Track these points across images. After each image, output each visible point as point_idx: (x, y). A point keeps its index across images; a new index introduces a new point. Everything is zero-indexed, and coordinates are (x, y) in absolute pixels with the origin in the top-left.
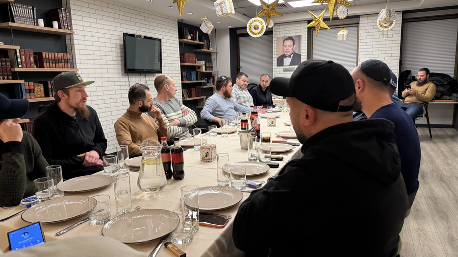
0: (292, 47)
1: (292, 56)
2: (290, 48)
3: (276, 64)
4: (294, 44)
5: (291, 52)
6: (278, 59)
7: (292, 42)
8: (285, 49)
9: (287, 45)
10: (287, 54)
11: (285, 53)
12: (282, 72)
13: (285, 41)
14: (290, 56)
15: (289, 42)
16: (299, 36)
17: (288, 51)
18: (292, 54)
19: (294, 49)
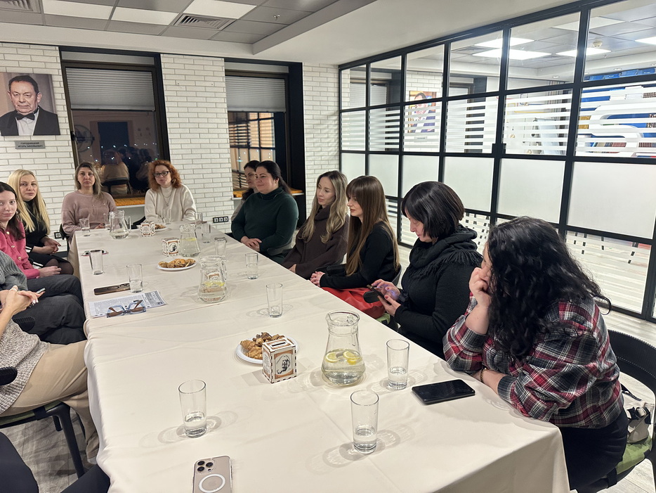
0: (33, 97)
1: (36, 116)
2: (28, 100)
4: (37, 91)
5: (32, 107)
6: (2, 120)
7: (32, 87)
8: (17, 99)
9: (20, 91)
10: (24, 111)
11: (18, 109)
12: (14, 150)
13: (14, 83)
14: (31, 116)
15: (23, 87)
16: (47, 75)
17: (25, 104)
18: (36, 112)
19: (38, 101)
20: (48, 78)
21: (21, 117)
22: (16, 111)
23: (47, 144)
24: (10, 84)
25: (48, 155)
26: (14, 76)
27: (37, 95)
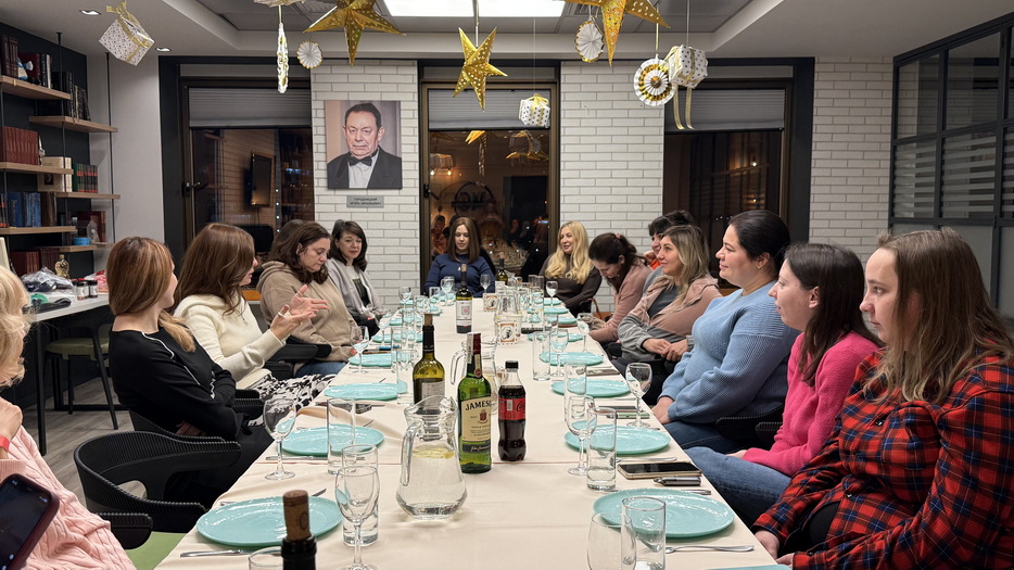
0: (373, 133)
1: (374, 159)
2: (367, 137)
3: (324, 182)
4: (378, 124)
5: (371, 148)
6: (331, 166)
7: (374, 119)
8: (353, 137)
9: (358, 125)
10: (360, 153)
11: (353, 150)
12: (344, 208)
13: (352, 114)
15: (363, 120)
16: (395, 102)
17: (362, 144)
18: (374, 155)
19: (379, 139)
20: (395, 106)
21: (354, 162)
22: (350, 153)
23: (386, 200)
24: (347, 116)
25: (387, 217)
26: (352, 105)
27: (378, 131)
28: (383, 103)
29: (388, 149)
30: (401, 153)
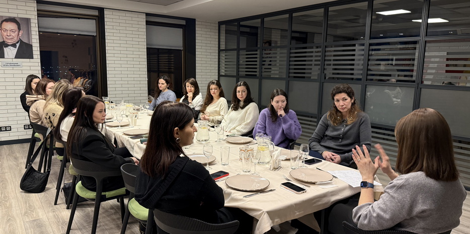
1: (18, 45)
2: (13, 34)
4: (19, 29)
7: (17, 26)
8: (5, 34)
9: (8, 28)
10: (10, 42)
11: (6, 40)
14: (14, 45)
15: (11, 26)
16: (27, 19)
17: (10, 37)
18: (18, 43)
19: (20, 36)
20: (27, 21)
21: (7, 46)
22: (4, 41)
23: (23, 64)
24: (1, 24)
25: (24, 72)
27: (19, 32)
28: (21, 18)
29: (25, 40)
30: (32, 42)
